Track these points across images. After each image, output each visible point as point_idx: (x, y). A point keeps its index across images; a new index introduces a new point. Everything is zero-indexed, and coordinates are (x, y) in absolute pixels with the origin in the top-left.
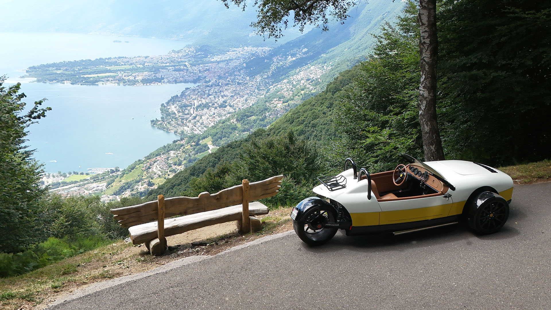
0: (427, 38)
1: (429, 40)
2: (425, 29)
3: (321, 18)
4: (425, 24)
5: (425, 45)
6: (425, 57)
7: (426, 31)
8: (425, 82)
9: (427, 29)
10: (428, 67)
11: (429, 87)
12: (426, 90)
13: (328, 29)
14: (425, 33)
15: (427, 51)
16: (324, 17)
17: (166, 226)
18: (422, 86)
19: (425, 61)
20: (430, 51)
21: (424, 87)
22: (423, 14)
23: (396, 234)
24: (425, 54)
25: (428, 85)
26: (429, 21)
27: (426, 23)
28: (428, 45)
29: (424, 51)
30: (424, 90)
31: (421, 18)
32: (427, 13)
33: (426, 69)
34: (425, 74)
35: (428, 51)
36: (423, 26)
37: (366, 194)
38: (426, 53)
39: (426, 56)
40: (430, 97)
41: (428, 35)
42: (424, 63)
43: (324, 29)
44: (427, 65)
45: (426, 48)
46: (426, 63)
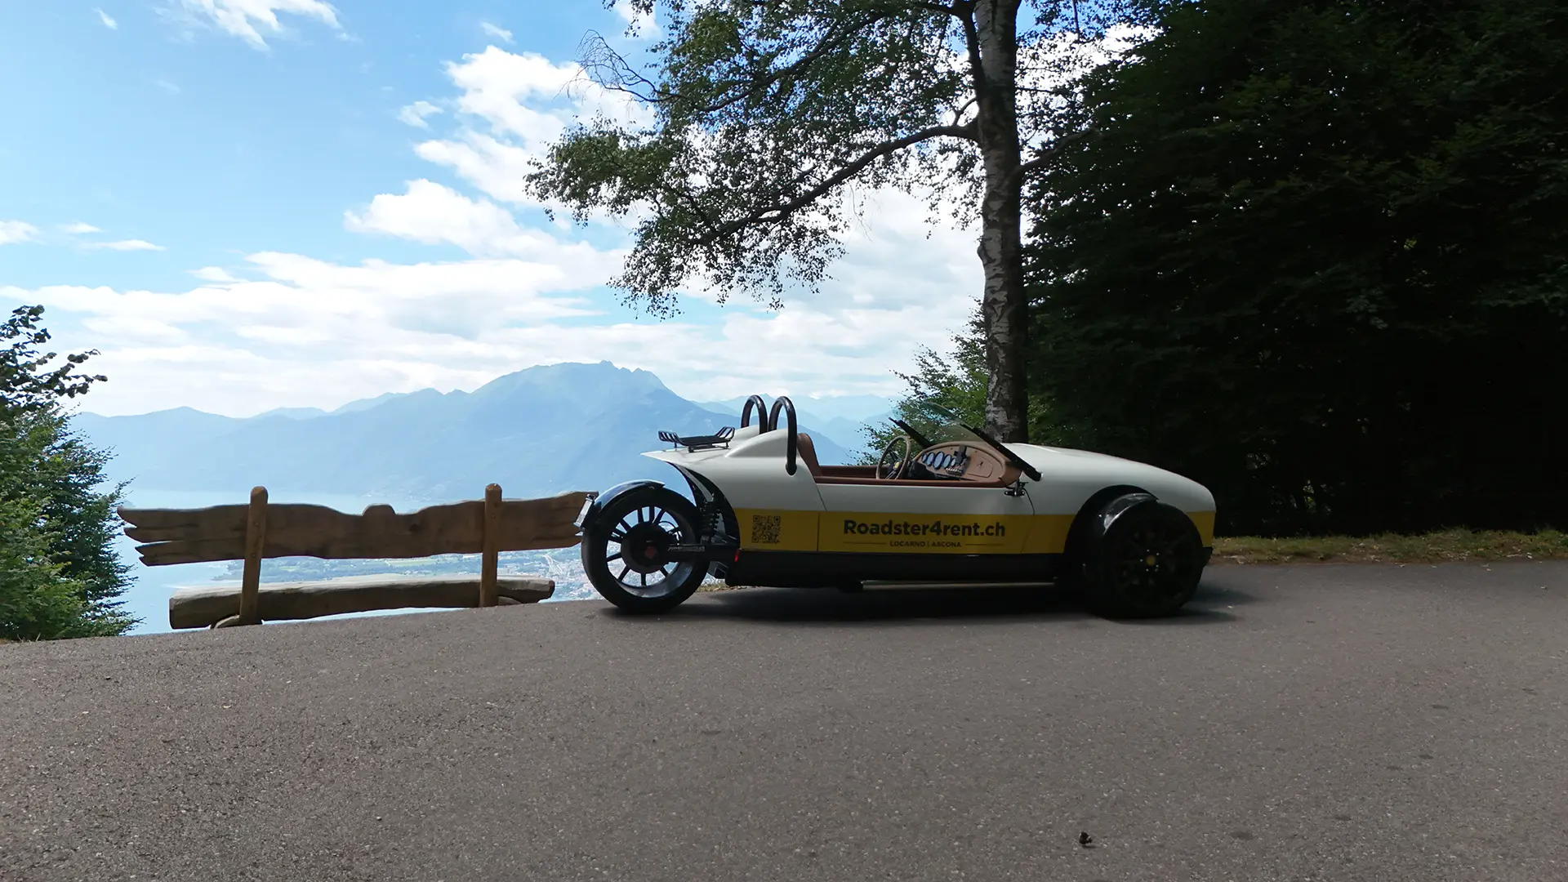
0: (1002, 289)
1: (1005, 293)
2: (995, 270)
3: (768, 280)
4: (995, 260)
5: (996, 307)
6: (996, 334)
7: (997, 276)
8: (998, 389)
9: (999, 270)
10: (1004, 355)
11: (1008, 401)
12: (1001, 408)
13: (782, 306)
14: (996, 279)
15: (1000, 318)
16: (774, 278)
17: (263, 586)
18: (991, 403)
19: (996, 341)
20: (1009, 319)
21: (996, 404)
22: (991, 239)
23: (869, 585)
24: (997, 326)
25: (1007, 397)
26: (1003, 253)
27: (998, 257)
28: (1003, 306)
29: (994, 319)
30: (995, 409)
31: (987, 248)
32: (1000, 236)
33: (1001, 360)
34: (997, 373)
35: (1004, 320)
36: (992, 265)
37: (784, 461)
38: (1000, 324)
39: (1001, 330)
40: (1011, 426)
41: (1002, 282)
42: (996, 346)
43: (774, 304)
44: (1001, 352)
45: (999, 314)
46: (1001, 347)
